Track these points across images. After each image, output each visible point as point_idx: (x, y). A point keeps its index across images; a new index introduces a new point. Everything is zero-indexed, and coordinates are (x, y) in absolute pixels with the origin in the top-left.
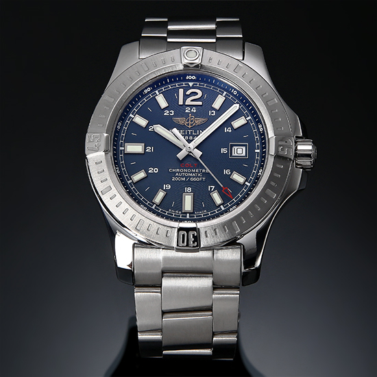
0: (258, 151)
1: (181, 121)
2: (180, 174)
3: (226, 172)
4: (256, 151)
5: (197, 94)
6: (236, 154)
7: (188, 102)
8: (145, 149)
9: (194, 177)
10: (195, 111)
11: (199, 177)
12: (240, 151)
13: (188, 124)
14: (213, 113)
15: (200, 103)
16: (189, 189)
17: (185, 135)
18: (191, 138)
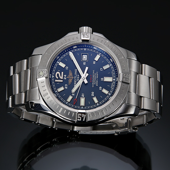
1: (70, 81)
2: (95, 82)
3: (94, 63)
4: (85, 50)
5: (58, 74)
6: (86, 59)
7: (62, 78)
8: (83, 97)
9: (96, 77)
10: (66, 75)
11: (96, 74)
12: (84, 57)
13: (72, 78)
14: (67, 68)
15: (62, 73)
16: (102, 79)
17: (77, 80)
18: (78, 77)
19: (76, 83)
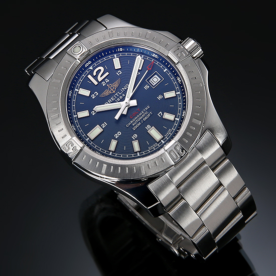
0: (166, 70)
1: (106, 93)
2: (135, 123)
3: (160, 97)
4: (164, 71)
5: (100, 70)
6: (155, 84)
7: (100, 79)
8: (102, 127)
9: (144, 117)
10: (108, 81)
11: (147, 114)
12: (155, 80)
13: (112, 91)
14: (120, 72)
15: (107, 73)
16: (149, 126)
17: (116, 99)
18: (121, 97)
19: (111, 103)
